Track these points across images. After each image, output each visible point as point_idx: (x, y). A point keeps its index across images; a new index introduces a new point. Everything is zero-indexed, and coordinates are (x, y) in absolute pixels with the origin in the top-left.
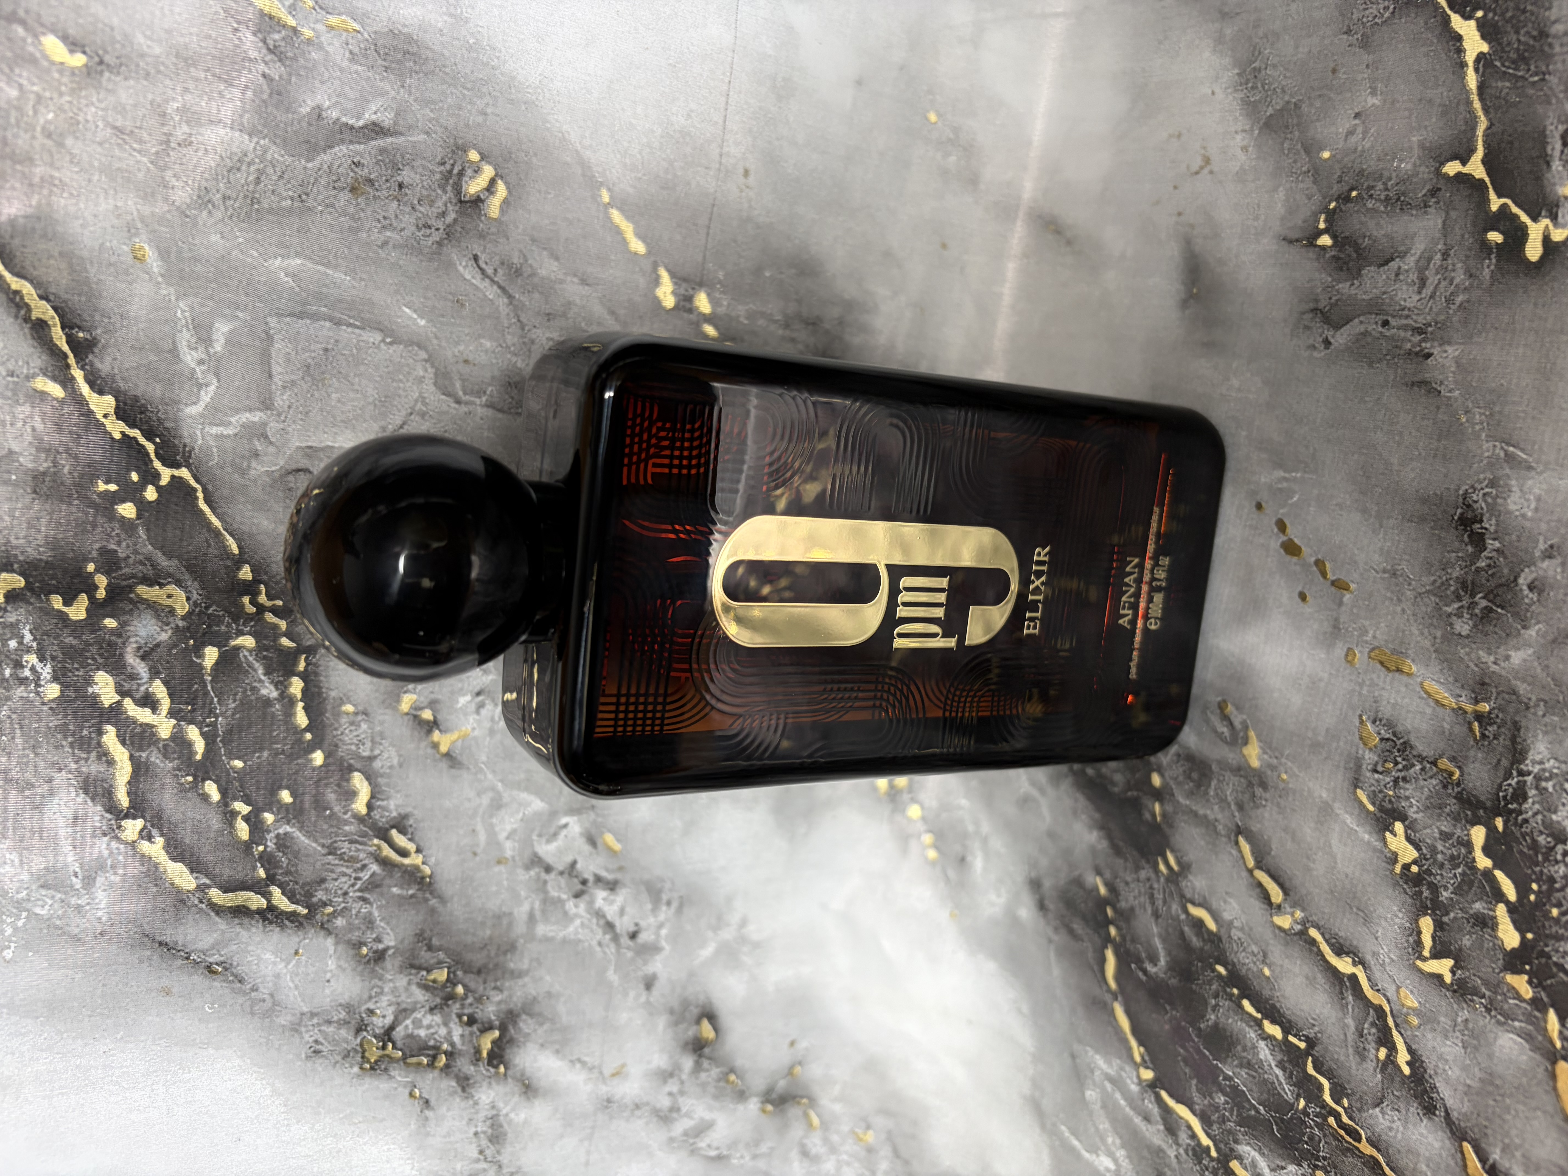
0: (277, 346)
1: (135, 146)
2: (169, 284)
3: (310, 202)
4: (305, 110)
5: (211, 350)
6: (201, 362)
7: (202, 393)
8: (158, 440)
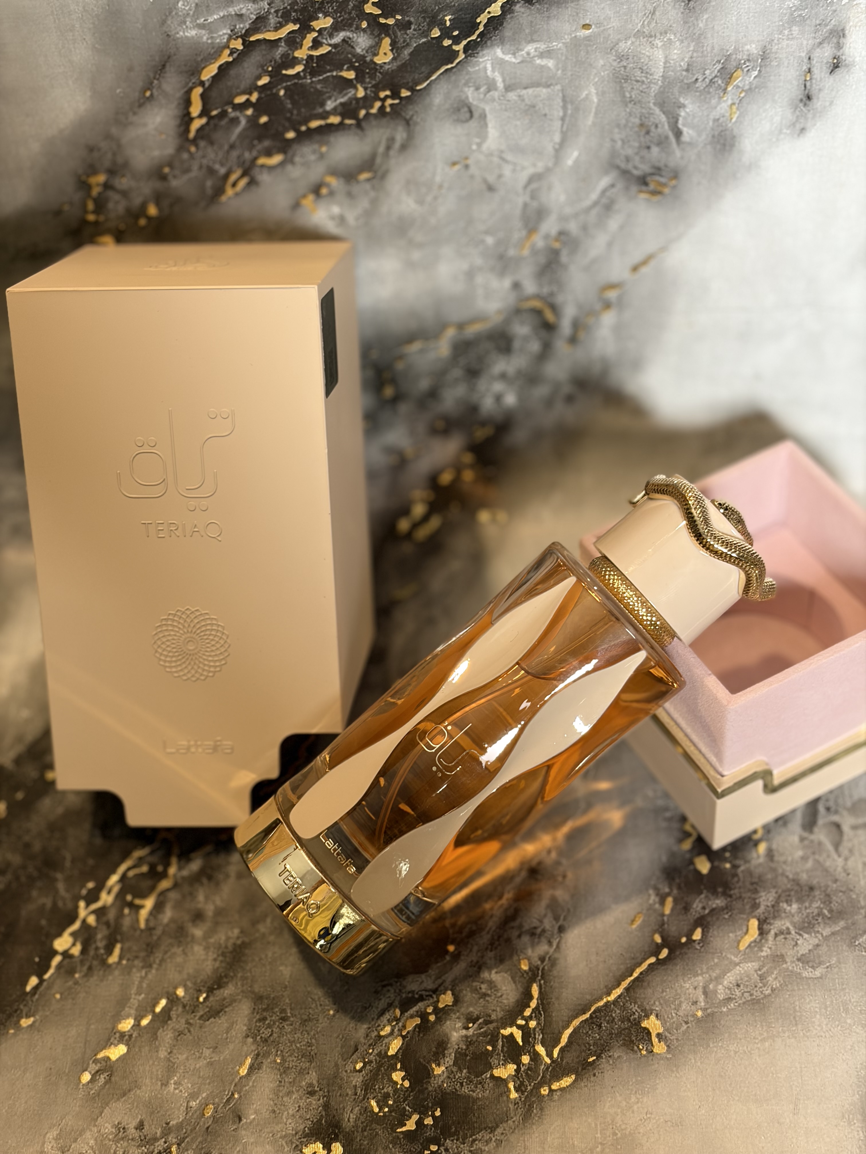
0: (544, 90)
1: (646, 23)
2: (571, 39)
3: (630, 105)
4: (682, 100)
5: (536, 58)
6: (528, 54)
7: (510, 56)
8: (479, 40)
